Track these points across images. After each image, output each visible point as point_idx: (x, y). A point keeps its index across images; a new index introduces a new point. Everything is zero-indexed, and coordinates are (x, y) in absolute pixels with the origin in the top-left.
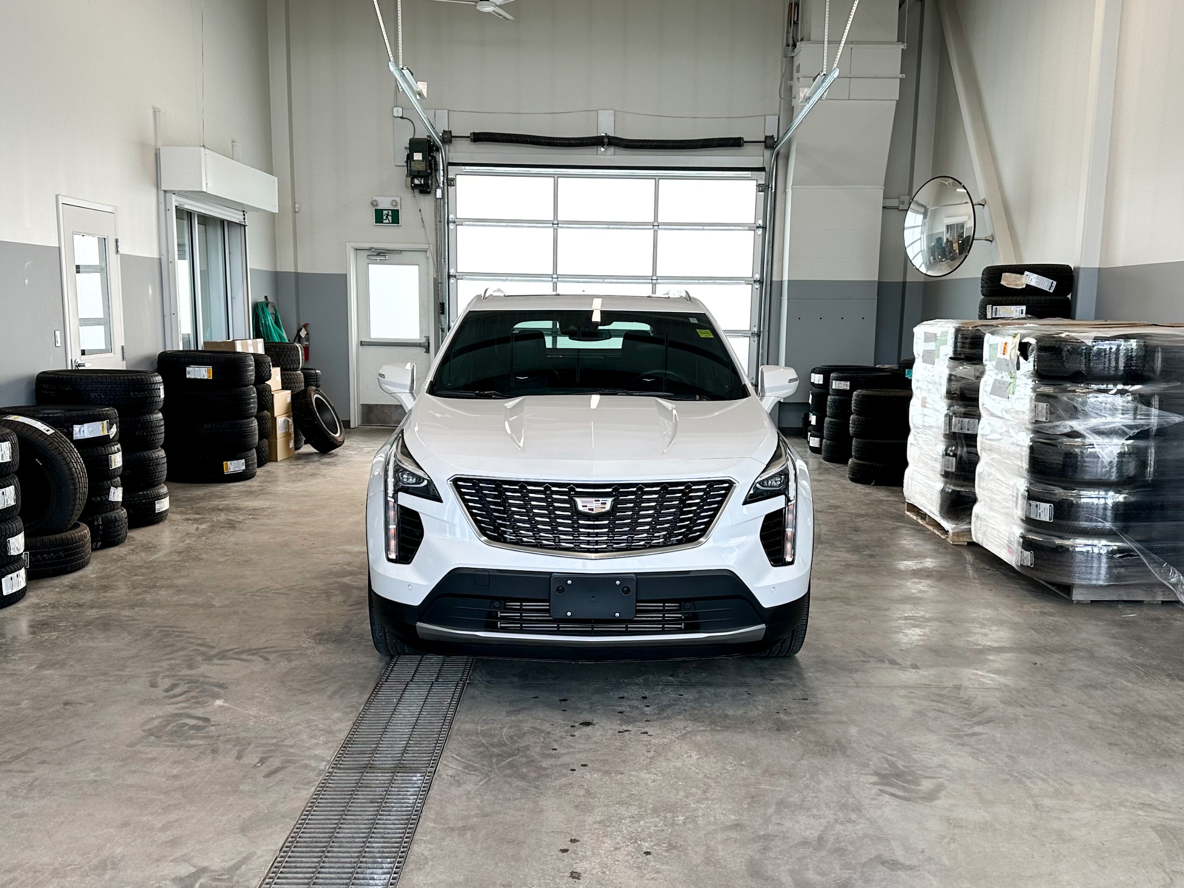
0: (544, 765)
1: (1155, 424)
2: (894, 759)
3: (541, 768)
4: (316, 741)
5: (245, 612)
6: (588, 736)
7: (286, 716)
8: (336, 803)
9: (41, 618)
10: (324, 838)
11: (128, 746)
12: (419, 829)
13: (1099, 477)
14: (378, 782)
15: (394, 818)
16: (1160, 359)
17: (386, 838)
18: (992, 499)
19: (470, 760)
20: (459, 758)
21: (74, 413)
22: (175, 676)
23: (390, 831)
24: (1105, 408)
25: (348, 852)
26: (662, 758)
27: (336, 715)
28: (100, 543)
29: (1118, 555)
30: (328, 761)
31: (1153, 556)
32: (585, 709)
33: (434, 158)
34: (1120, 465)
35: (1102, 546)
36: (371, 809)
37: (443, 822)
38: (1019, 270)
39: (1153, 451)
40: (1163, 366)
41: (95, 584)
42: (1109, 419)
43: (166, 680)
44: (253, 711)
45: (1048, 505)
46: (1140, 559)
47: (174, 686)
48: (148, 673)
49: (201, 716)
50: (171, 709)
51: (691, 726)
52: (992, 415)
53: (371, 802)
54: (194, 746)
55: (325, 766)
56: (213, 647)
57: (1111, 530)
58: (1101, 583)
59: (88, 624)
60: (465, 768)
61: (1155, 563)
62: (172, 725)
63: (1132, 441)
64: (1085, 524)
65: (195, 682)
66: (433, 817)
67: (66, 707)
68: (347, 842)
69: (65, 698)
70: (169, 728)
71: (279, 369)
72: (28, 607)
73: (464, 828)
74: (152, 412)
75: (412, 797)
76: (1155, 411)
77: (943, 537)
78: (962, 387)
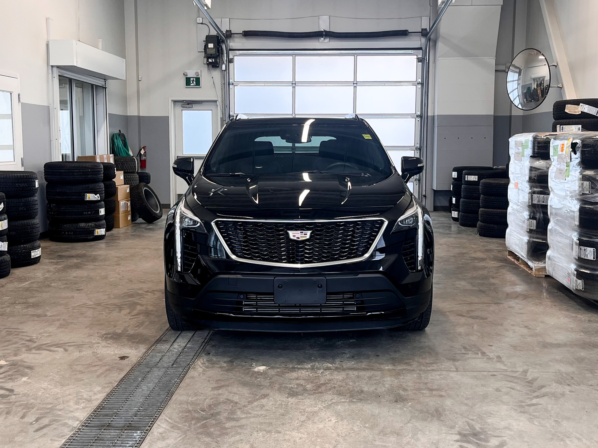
0: (227, 425)
4: (78, 407)
6: (263, 405)
7: (64, 389)
14: (110, 436)
18: (559, 247)
19: (176, 422)
20: (170, 421)
27: (97, 389)
30: (81, 421)
32: (266, 386)
38: (577, 102)
44: (45, 385)
51: (336, 399)
55: (78, 424)
60: (172, 427)
71: (122, 172)
77: (530, 272)
78: (539, 174)
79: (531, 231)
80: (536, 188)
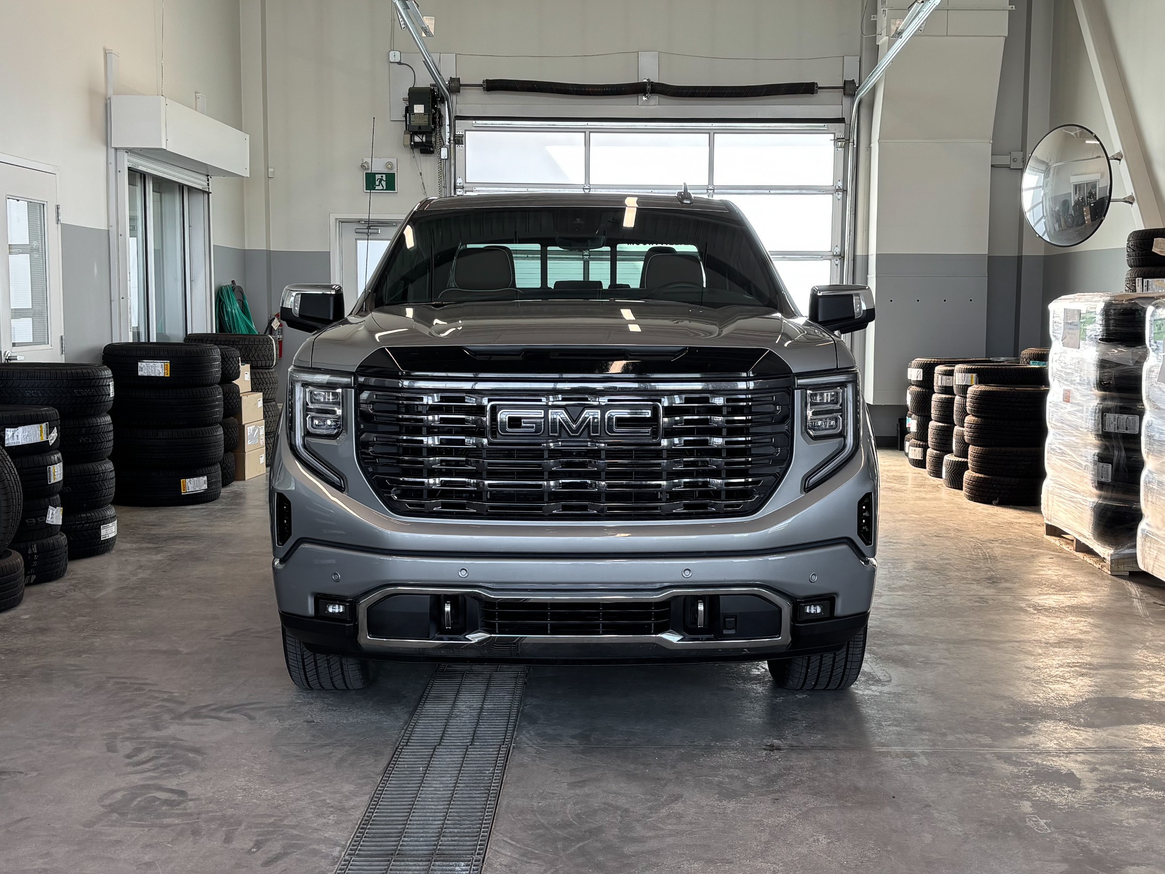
0: (626, 851)
4: (325, 820)
6: (679, 814)
11: (84, 825)
19: (528, 845)
20: (514, 843)
21: (7, 415)
22: (137, 738)
27: (347, 788)
28: (34, 577)
30: (344, 846)
32: (671, 780)
33: (439, 111)
43: (127, 742)
44: (241, 782)
47: (137, 751)
48: (104, 735)
49: (174, 787)
50: (135, 780)
51: (812, 802)
52: (1160, 408)
54: (169, 826)
55: (340, 852)
60: (523, 855)
62: (139, 799)
67: (3, 777)
70: (135, 803)
71: (248, 366)
74: (100, 415)
77: (1097, 566)
78: (1119, 375)
79: (1101, 486)
80: (1114, 399)
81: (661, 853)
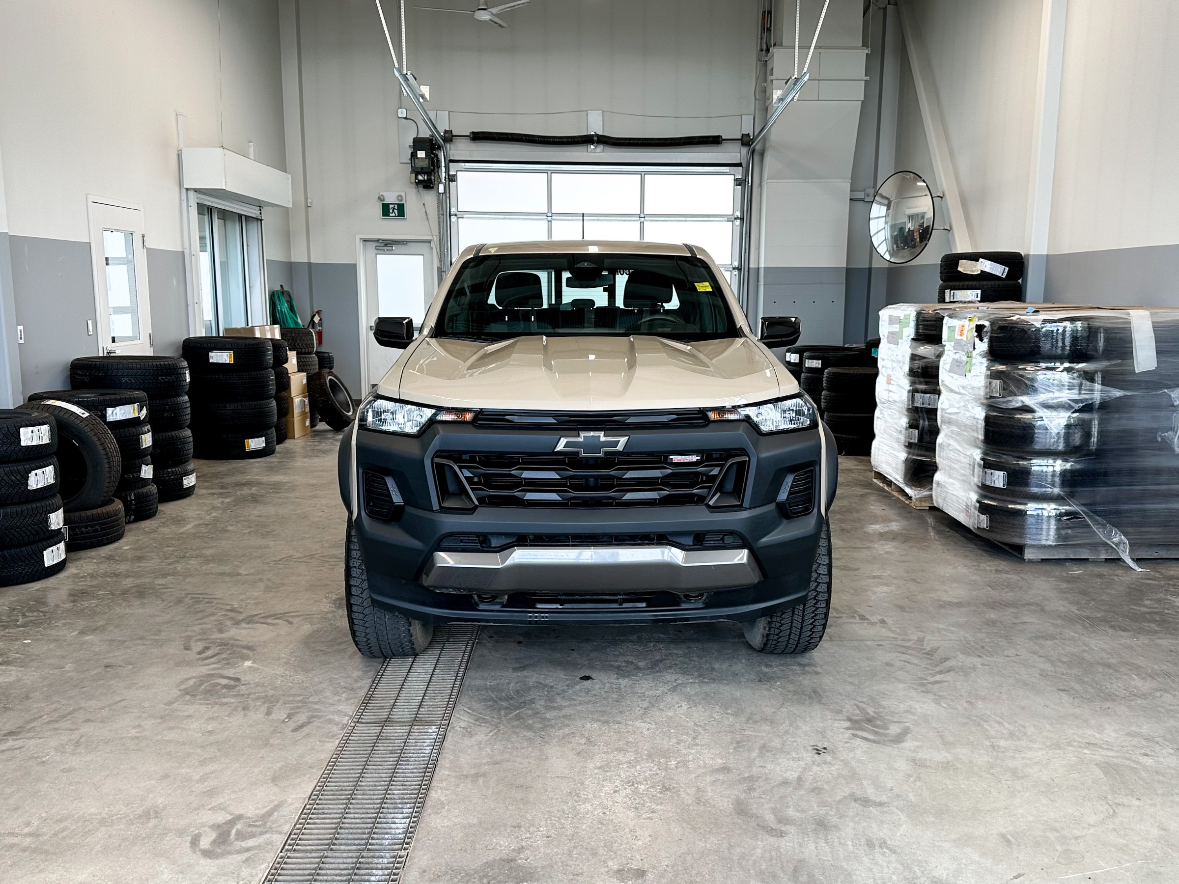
0: (548, 716)
1: (1099, 398)
2: (864, 706)
3: (545, 719)
4: (338, 698)
5: (269, 580)
6: (588, 689)
7: (310, 675)
8: (359, 754)
9: (80, 588)
10: (349, 786)
11: (165, 704)
12: (436, 777)
13: (1047, 447)
14: (397, 734)
15: (412, 767)
16: (1102, 339)
17: (405, 785)
18: (951, 468)
19: (480, 713)
20: (470, 712)
21: (107, 397)
22: (206, 639)
23: (408, 779)
24: (1053, 384)
25: (371, 799)
26: (655, 709)
28: (133, 517)
29: (1065, 518)
30: (351, 716)
31: (1097, 518)
32: (585, 665)
33: (436, 156)
34: (1067, 436)
35: (1050, 509)
36: (392, 759)
37: (457, 770)
38: (974, 257)
39: (1097, 423)
40: (1105, 346)
41: (129, 556)
42: (1057, 394)
43: (199, 643)
44: (280, 671)
45: (1002, 472)
46: (1085, 521)
47: (207, 648)
48: (182, 637)
49: (231, 676)
50: (204, 670)
51: (681, 679)
52: (952, 391)
53: (391, 753)
54: (227, 704)
55: (348, 720)
56: (241, 613)
57: (1059, 495)
58: (1050, 543)
59: (125, 592)
60: (477, 720)
61: (1099, 524)
62: (206, 684)
63: (1078, 414)
64: (1035, 490)
65: (225, 645)
66: (447, 765)
67: (107, 670)
68: (370, 790)
69: (106, 661)
70: (203, 687)
71: (295, 353)
72: (68, 577)
73: (477, 775)
74: (179, 395)
75: (428, 748)
76: (1097, 387)
77: (907, 502)
78: (924, 365)
79: (910, 446)
80: (920, 383)
81: (573, 717)
